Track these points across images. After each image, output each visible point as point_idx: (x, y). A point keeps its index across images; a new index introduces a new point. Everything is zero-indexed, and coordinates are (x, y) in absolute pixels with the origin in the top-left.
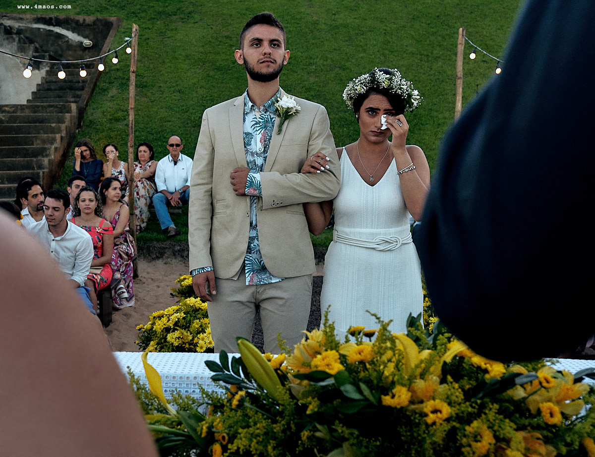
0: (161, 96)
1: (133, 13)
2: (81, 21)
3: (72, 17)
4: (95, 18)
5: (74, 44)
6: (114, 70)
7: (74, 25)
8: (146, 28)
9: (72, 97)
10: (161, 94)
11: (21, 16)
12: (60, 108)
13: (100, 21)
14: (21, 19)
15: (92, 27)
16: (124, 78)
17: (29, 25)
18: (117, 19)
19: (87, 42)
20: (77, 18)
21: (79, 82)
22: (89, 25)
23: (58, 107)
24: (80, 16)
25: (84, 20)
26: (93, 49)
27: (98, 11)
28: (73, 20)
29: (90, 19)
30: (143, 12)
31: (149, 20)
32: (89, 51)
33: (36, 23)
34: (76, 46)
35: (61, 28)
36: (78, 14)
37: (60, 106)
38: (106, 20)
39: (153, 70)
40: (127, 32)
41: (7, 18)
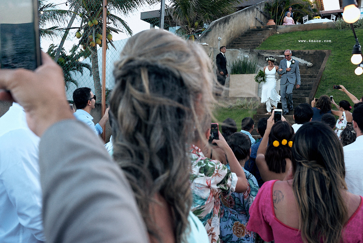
0: (360, 93)
1: (338, 47)
2: (307, 53)
3: (302, 51)
4: (315, 51)
5: (302, 65)
6: (329, 78)
7: (302, 55)
8: (346, 55)
9: (303, 94)
10: (360, 92)
11: (273, 51)
12: (299, 100)
13: (318, 52)
14: (274, 53)
15: (313, 56)
16: (335, 83)
17: (278, 56)
18: (328, 51)
19: (309, 64)
20: (304, 51)
21: (306, 85)
22: (311, 55)
23: (297, 99)
24: (306, 50)
25: (309, 52)
26: (312, 67)
27: (316, 47)
28: (302, 52)
29: (312, 51)
30: (343, 46)
31: (348, 51)
32: (310, 69)
33: (281, 55)
34: (303, 66)
35: (295, 57)
36: (305, 49)
37: (299, 99)
38: (321, 51)
39: (354, 78)
40: (335, 57)
41: (266, 52)
